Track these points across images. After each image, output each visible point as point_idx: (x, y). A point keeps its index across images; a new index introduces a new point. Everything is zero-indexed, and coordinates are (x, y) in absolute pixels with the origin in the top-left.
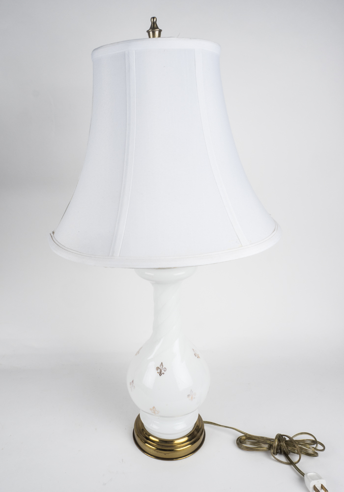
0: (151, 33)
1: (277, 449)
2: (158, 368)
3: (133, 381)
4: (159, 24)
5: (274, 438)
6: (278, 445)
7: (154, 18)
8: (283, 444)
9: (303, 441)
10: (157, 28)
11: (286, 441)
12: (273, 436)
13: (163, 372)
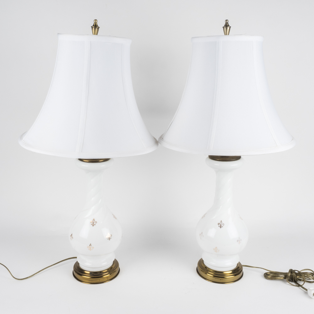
0: (225, 28)
1: (290, 278)
2: (219, 224)
3: (202, 233)
4: (230, 24)
5: (288, 272)
6: (291, 275)
7: (227, 20)
8: (294, 274)
9: (306, 273)
10: (229, 26)
11: (296, 273)
12: (287, 271)
13: (222, 226)
